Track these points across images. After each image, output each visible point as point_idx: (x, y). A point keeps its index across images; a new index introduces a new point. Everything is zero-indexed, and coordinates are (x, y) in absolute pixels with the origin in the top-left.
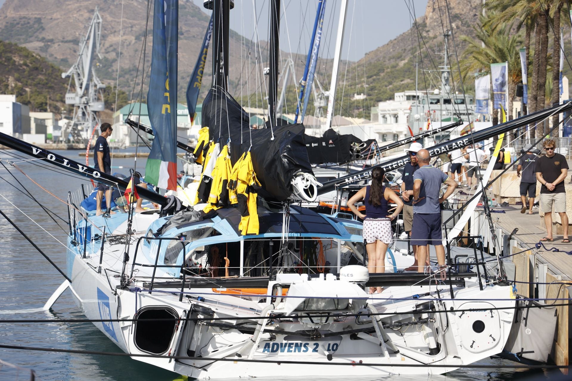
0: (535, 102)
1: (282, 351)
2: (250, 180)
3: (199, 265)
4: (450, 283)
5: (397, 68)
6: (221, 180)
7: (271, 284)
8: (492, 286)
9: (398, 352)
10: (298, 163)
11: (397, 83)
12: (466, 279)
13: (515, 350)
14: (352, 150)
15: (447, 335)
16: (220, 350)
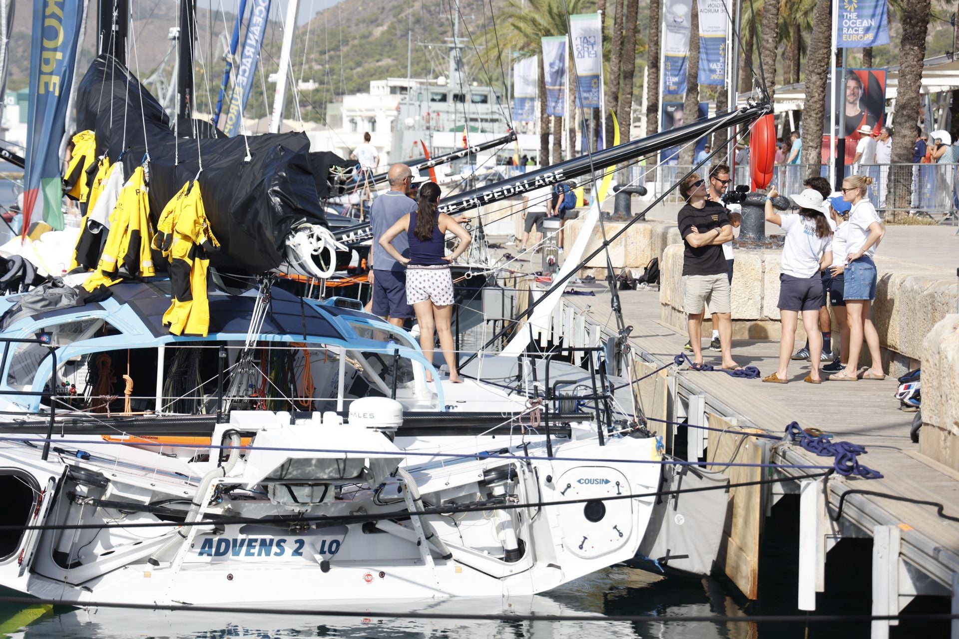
0: (615, 103)
1: (237, 554)
2: (198, 235)
3: (69, 387)
4: (546, 431)
5: (370, 39)
6: (126, 230)
7: (220, 429)
8: (619, 437)
9: (449, 556)
10: (299, 206)
11: (370, 65)
12: (574, 425)
13: (656, 553)
14: (331, 179)
15: (535, 525)
16: (118, 551)
